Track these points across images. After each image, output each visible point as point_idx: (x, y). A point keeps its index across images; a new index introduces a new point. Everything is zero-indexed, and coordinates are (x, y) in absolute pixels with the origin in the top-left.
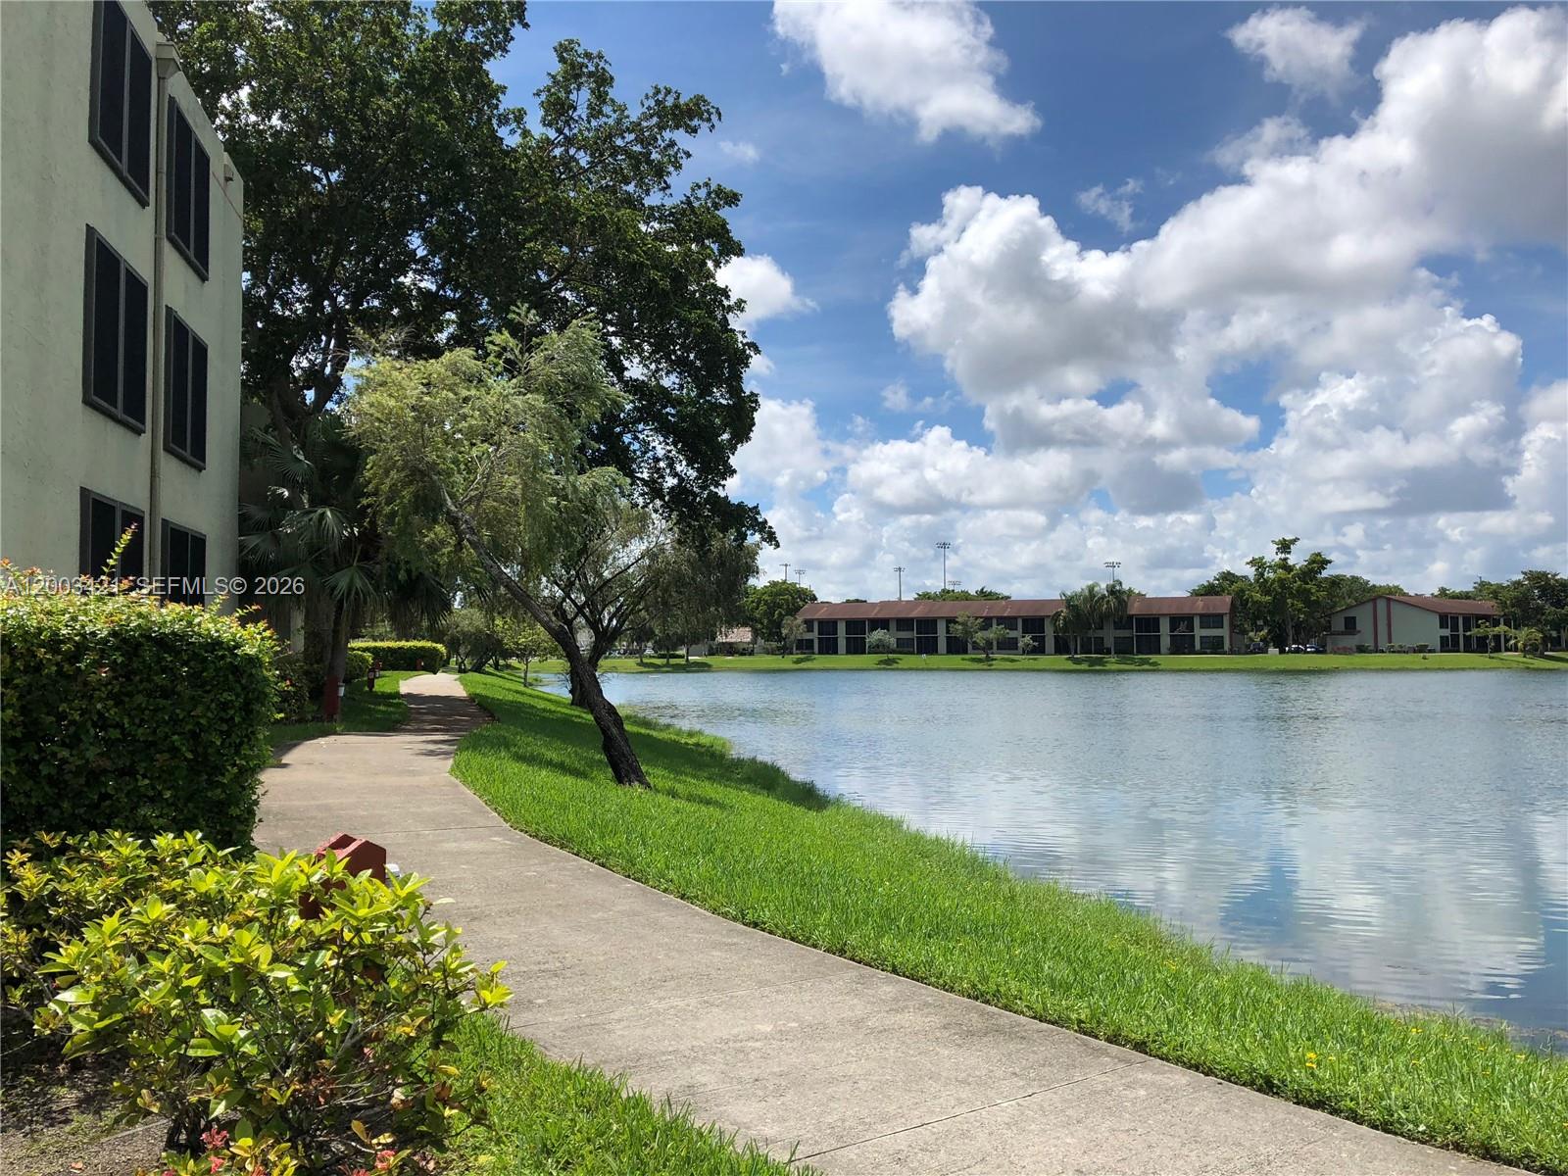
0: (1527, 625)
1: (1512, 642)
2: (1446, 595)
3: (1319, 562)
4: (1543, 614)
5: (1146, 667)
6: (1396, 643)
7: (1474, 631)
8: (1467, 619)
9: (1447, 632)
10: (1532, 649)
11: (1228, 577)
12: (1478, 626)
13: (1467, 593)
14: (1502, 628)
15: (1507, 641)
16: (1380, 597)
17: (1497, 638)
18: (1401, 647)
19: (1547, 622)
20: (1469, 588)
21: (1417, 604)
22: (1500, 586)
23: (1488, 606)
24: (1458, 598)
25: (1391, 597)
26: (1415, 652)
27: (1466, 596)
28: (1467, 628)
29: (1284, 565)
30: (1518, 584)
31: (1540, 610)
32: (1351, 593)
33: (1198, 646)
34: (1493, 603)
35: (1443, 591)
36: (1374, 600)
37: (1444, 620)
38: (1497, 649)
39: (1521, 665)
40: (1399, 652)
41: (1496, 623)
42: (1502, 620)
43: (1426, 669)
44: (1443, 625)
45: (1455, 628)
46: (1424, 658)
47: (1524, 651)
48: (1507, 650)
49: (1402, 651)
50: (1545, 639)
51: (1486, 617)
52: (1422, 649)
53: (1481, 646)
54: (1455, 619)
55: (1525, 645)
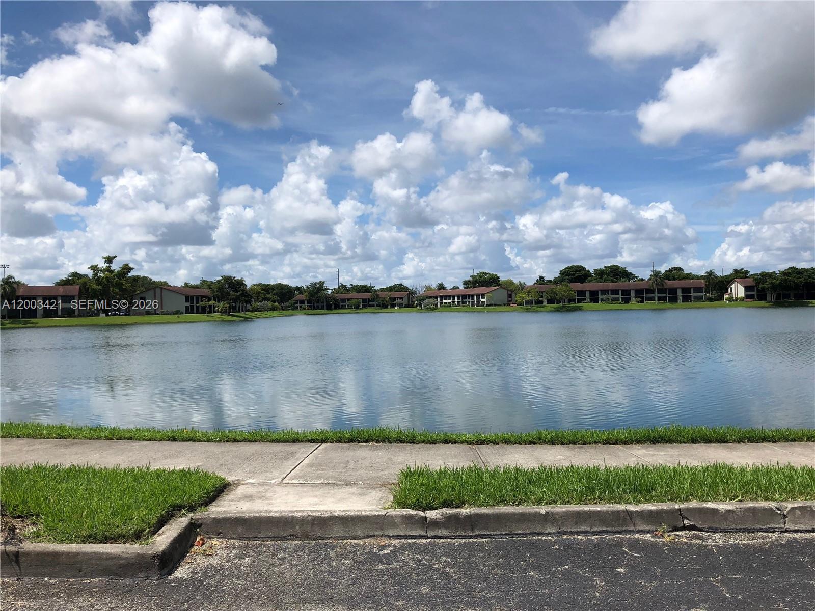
0: (223, 301)
1: (216, 308)
2: (188, 286)
3: (127, 269)
4: (230, 295)
5: (29, 325)
6: (165, 309)
7: (201, 304)
8: (197, 298)
9: (188, 304)
10: (225, 312)
11: (76, 275)
12: (202, 301)
13: (197, 285)
14: (213, 302)
15: (214, 308)
16: (158, 287)
17: (210, 306)
18: (167, 311)
19: (232, 299)
20: (198, 283)
21: (175, 290)
22: (212, 282)
23: (206, 292)
24: (194, 288)
25: (162, 287)
26: (174, 314)
27: (196, 287)
28: (197, 302)
29: (108, 270)
30: (219, 281)
31: (228, 293)
32: (143, 285)
33: (60, 313)
34: (209, 290)
35: (186, 284)
36: (155, 289)
37: (188, 298)
38: (210, 312)
39: (220, 319)
40: (166, 314)
41: (210, 300)
42: (212, 299)
43: (179, 322)
44: (187, 301)
45: (192, 302)
46: (178, 317)
47: (221, 312)
48: (214, 312)
49: (168, 313)
50: (230, 308)
51: (205, 297)
52: (177, 313)
53: (203, 310)
54: (192, 298)
55: (222, 310)
